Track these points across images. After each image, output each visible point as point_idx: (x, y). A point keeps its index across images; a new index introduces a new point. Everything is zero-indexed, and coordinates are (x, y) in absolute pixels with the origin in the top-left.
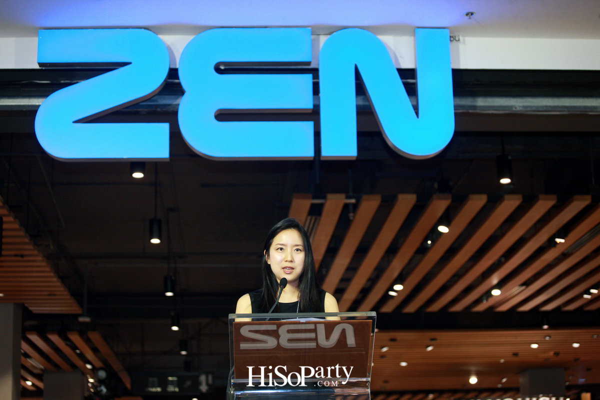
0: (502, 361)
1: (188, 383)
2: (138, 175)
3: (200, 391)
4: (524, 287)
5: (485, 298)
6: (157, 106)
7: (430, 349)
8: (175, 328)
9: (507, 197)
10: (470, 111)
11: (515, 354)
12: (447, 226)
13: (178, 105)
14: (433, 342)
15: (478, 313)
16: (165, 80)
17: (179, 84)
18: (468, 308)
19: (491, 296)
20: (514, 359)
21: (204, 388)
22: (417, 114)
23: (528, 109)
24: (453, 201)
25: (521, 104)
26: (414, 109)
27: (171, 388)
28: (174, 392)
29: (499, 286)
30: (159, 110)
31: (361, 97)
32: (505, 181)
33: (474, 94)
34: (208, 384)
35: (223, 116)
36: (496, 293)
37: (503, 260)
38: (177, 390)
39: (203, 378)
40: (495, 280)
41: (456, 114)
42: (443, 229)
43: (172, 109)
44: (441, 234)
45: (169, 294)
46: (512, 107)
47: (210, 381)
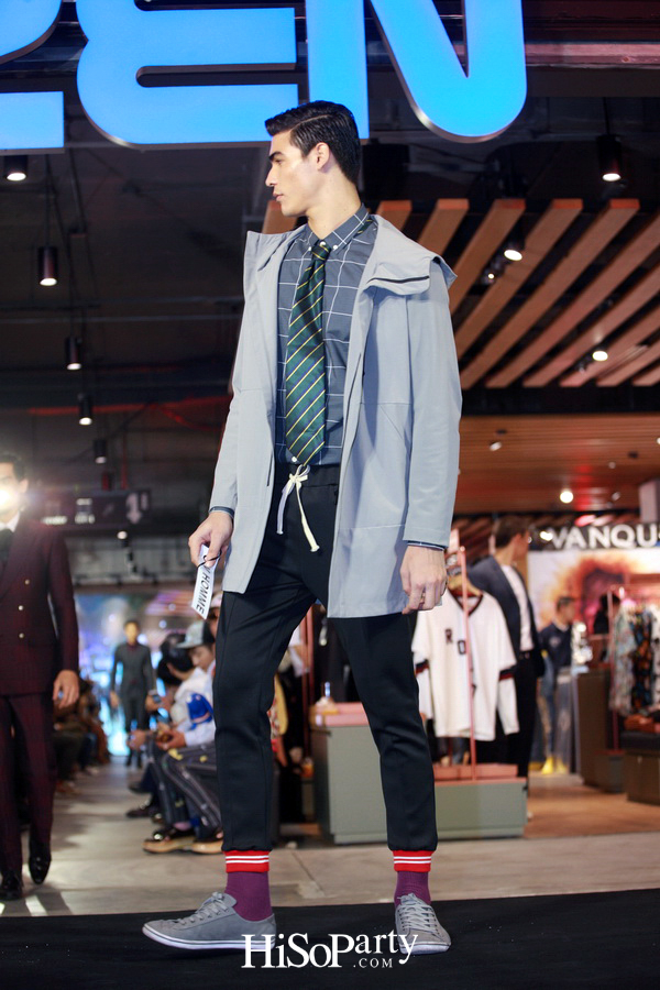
0: (612, 465)
1: (110, 509)
2: (17, 177)
3: (128, 521)
4: (644, 348)
5: (581, 365)
6: (44, 65)
7: (496, 447)
8: (86, 421)
9: (614, 203)
10: (552, 65)
11: (633, 455)
12: (520, 249)
13: (77, 62)
14: (502, 437)
15: (572, 390)
16: (55, 22)
17: (78, 28)
18: (556, 381)
19: (592, 361)
20: (632, 462)
21: (134, 516)
22: (465, 69)
23: (647, 61)
24: (527, 210)
25: (635, 54)
26: (461, 63)
27: (81, 519)
28: (87, 524)
29: (605, 345)
30: (46, 70)
31: (373, 45)
32: (611, 177)
33: (558, 38)
34: (140, 509)
35: (151, 77)
36: (600, 356)
37: (610, 303)
38: (91, 519)
39: (132, 500)
40: (598, 335)
41: (529, 70)
42: (513, 255)
43: (67, 69)
44: (510, 262)
45: (74, 366)
46: (619, 57)
47: (145, 504)
